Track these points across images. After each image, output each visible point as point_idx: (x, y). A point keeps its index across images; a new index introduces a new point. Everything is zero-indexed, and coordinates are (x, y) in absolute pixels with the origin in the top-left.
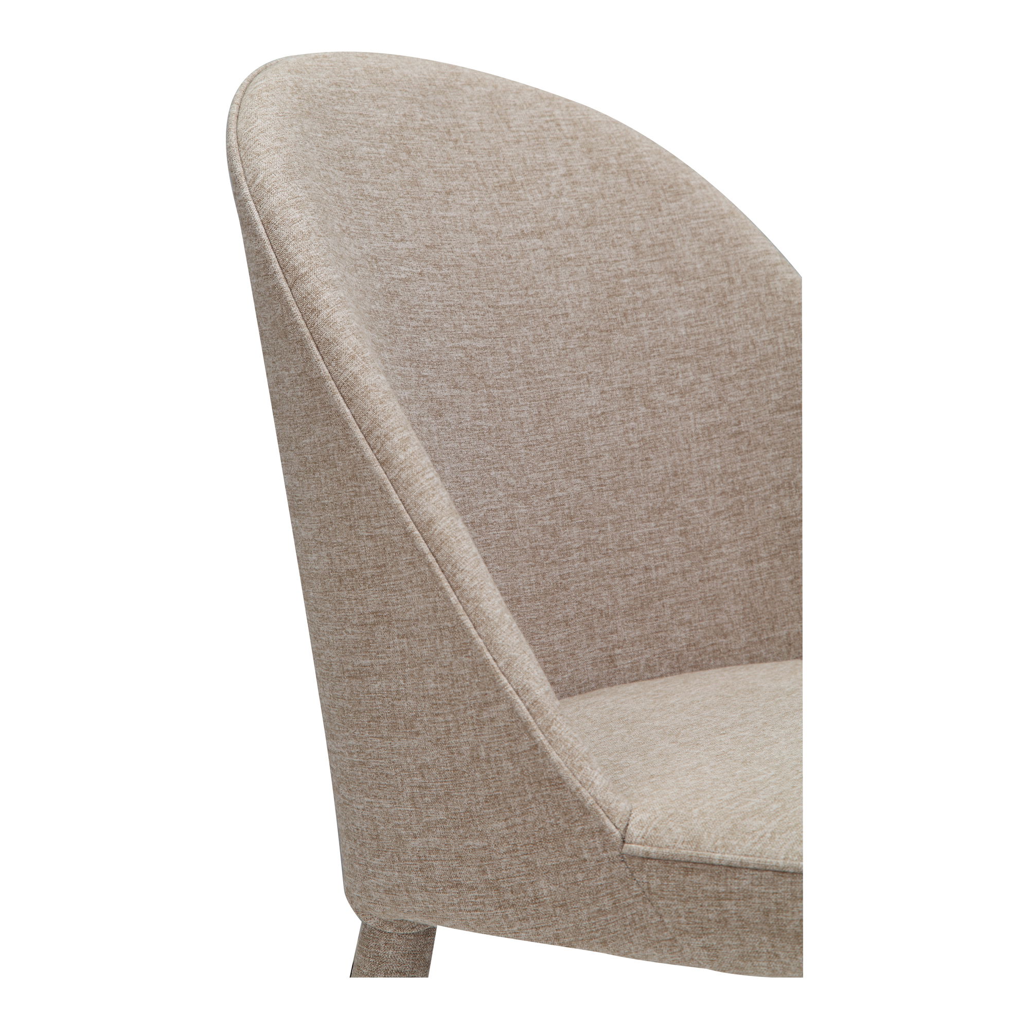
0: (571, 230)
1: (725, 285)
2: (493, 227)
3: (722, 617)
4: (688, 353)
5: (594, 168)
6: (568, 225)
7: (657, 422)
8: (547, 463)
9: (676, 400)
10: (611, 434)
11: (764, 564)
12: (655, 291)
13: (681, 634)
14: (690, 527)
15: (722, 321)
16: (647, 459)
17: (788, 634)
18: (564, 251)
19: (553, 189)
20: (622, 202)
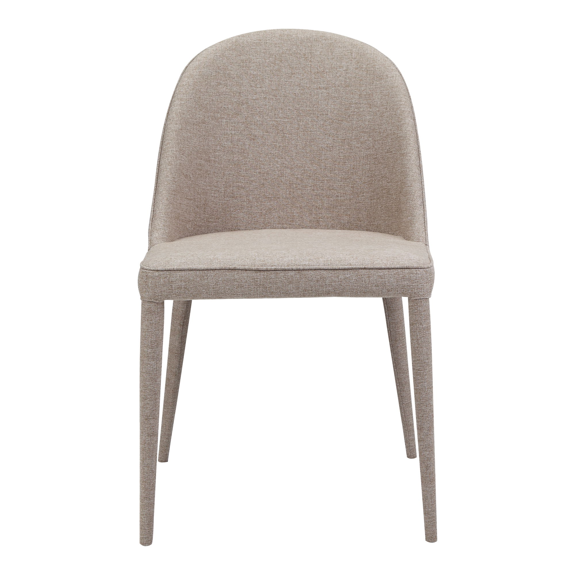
0: (339, 88)
1: (384, 110)
2: (308, 85)
3: (360, 215)
4: (367, 130)
5: (356, 69)
6: (339, 86)
7: (351, 151)
8: (304, 159)
9: (359, 145)
10: (334, 153)
11: (375, 201)
12: (361, 110)
13: (346, 218)
14: (355, 186)
15: (380, 121)
16: (345, 162)
17: (378, 224)
18: (334, 94)
19: (338, 75)
20: (361, 80)
